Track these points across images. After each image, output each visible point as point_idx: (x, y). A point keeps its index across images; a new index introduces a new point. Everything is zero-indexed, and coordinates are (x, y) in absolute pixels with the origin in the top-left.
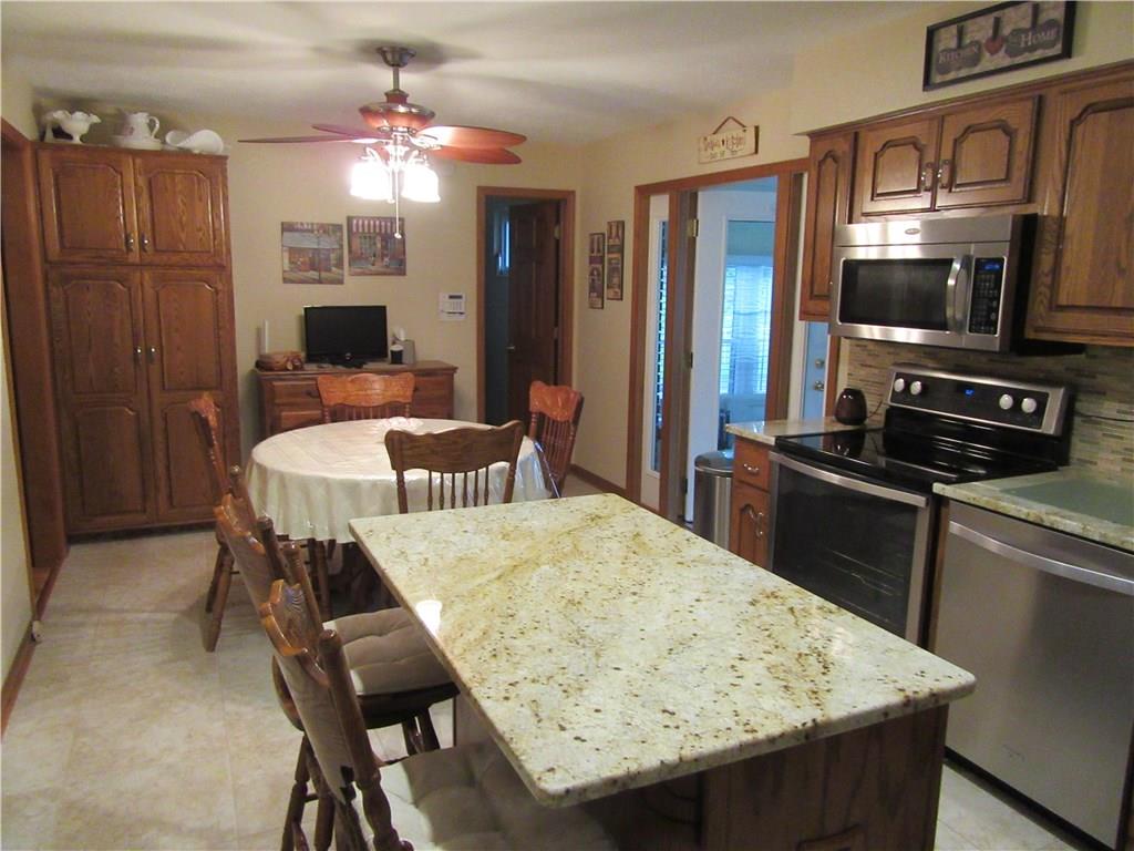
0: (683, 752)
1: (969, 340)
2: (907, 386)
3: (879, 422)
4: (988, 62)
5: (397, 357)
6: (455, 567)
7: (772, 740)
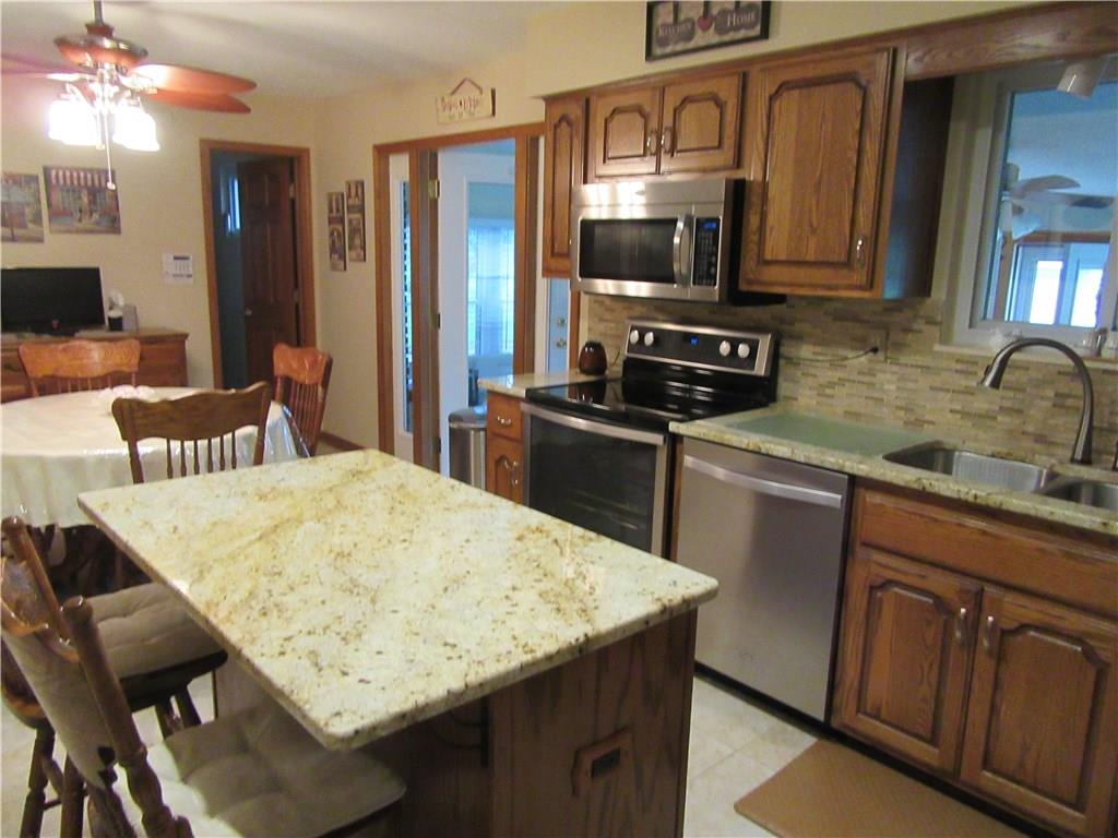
0: (468, 679)
1: (692, 292)
2: (642, 337)
3: (618, 372)
4: (700, 39)
5: (116, 324)
6: (210, 531)
7: (549, 658)
